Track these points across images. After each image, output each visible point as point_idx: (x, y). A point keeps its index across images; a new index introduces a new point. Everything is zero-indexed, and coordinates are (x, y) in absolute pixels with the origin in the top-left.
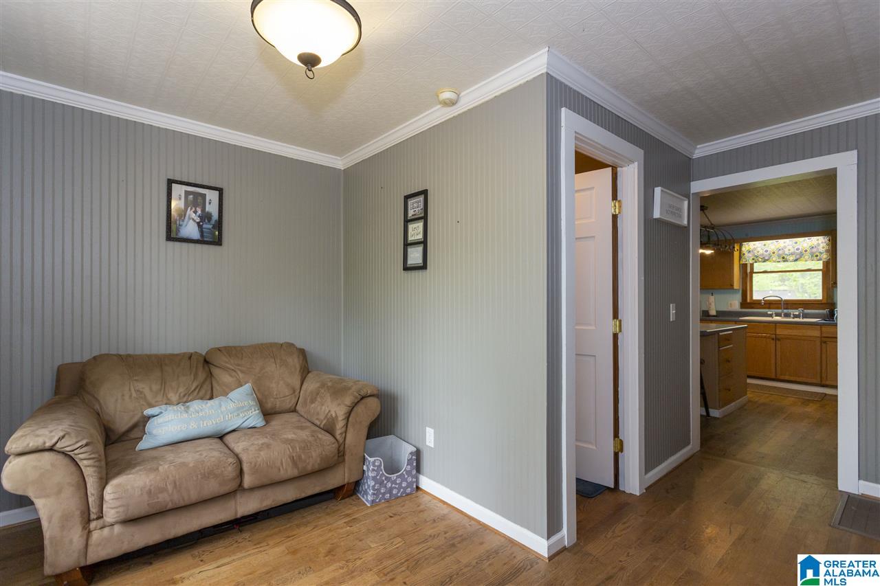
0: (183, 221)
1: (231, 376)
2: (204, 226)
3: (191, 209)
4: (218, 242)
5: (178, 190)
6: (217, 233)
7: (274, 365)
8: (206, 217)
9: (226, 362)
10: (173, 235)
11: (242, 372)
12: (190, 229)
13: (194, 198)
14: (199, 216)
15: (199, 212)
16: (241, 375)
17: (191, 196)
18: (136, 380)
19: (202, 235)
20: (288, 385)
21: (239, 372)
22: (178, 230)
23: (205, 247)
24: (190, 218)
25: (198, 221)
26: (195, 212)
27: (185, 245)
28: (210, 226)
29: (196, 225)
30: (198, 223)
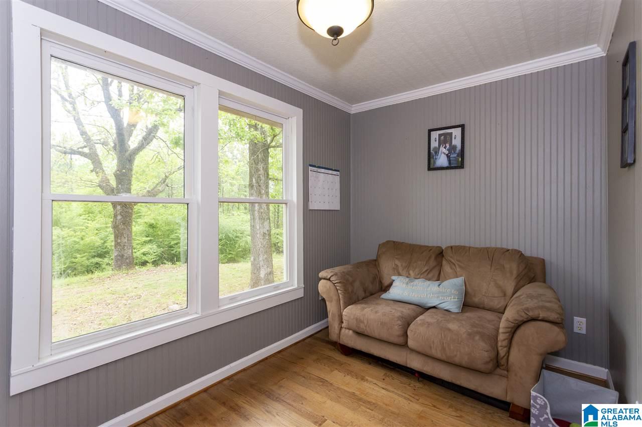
0: (438, 155)
1: (451, 268)
2: (451, 156)
3: (443, 146)
4: (461, 166)
5: (435, 135)
6: (460, 159)
7: (490, 267)
8: (452, 148)
9: (451, 257)
10: (432, 166)
11: (460, 267)
12: (442, 160)
13: (444, 137)
14: (448, 150)
15: (448, 146)
16: (458, 269)
17: (443, 137)
18: (396, 258)
19: (450, 163)
20: (498, 287)
21: (457, 266)
22: (435, 162)
23: (453, 171)
24: (442, 153)
25: (447, 153)
26: (445, 148)
27: (439, 172)
28: (455, 155)
29: (446, 156)
30: (447, 155)
